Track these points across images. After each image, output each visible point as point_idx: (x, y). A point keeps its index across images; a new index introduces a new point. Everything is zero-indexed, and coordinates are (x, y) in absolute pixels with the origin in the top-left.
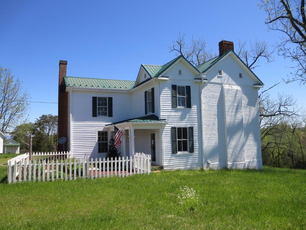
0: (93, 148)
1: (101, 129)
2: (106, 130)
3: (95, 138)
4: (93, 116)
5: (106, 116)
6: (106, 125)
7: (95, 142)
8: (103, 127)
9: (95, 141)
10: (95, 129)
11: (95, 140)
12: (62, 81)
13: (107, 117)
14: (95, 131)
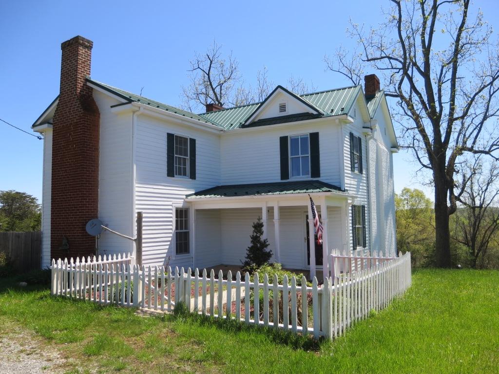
0: (169, 243)
1: (180, 204)
2: (187, 206)
3: (171, 221)
4: (168, 176)
5: (185, 177)
6: (187, 196)
7: (171, 231)
8: (183, 200)
9: (171, 229)
10: (170, 203)
11: (170, 227)
12: (83, 87)
13: (187, 180)
14: (170, 207)
